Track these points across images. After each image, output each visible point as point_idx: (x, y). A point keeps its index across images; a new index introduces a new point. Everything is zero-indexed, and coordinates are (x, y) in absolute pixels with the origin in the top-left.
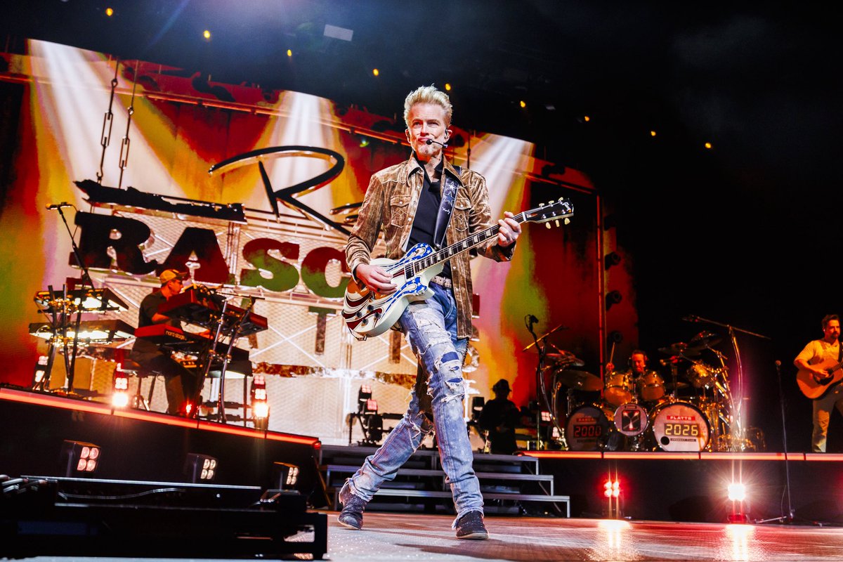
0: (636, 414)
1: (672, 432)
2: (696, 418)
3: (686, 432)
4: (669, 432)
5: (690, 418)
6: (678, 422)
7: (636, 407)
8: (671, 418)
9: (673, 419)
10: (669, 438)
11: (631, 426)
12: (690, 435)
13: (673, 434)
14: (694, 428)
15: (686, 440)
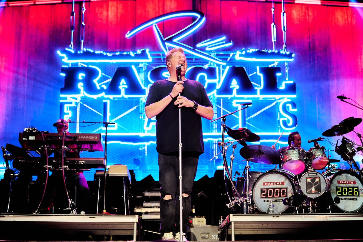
0: (317, 180)
1: (341, 193)
2: (356, 182)
3: (350, 193)
4: (339, 193)
5: (352, 183)
6: (344, 185)
7: (317, 175)
8: (340, 182)
9: (341, 183)
10: (340, 198)
11: (313, 190)
12: (353, 195)
13: (342, 195)
14: (356, 190)
15: (351, 199)
